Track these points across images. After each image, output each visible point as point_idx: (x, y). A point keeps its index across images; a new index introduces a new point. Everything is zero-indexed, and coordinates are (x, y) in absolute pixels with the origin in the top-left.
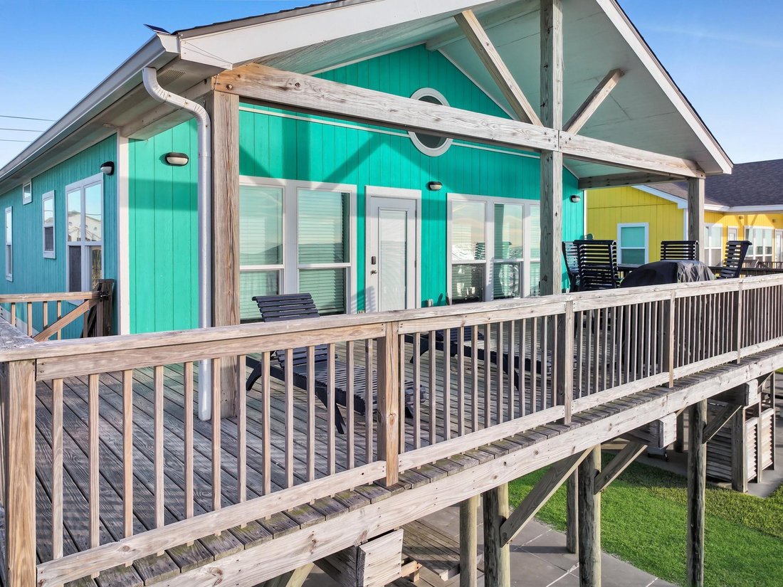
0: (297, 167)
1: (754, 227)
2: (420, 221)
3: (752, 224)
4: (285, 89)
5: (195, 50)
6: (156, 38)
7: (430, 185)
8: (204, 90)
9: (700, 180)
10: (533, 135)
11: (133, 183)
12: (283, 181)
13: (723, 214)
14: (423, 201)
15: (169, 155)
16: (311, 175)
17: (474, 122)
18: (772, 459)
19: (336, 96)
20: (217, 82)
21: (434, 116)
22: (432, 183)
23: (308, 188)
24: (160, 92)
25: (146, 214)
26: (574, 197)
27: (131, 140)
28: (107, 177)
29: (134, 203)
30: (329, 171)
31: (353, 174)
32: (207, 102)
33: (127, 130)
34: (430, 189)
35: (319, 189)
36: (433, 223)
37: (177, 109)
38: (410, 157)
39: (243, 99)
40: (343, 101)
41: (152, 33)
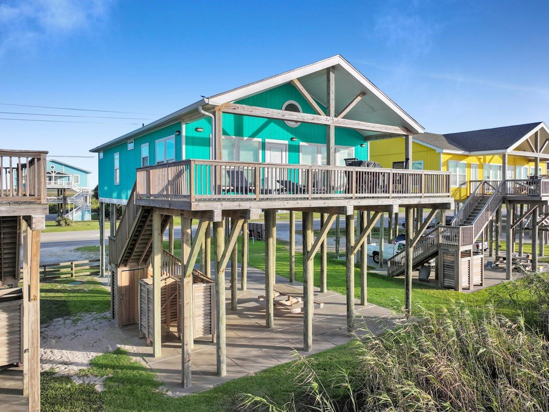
0: (239, 132)
1: (490, 164)
2: (287, 153)
3: (489, 162)
4: (235, 109)
5: (212, 102)
6: (203, 100)
7: (292, 139)
8: (213, 110)
9: (409, 136)
10: (322, 119)
11: (187, 137)
12: (234, 137)
13: (467, 156)
14: (289, 145)
15: (197, 128)
16: (244, 135)
17: (297, 116)
18: (482, 280)
19: (250, 110)
20: (217, 109)
21: (282, 114)
22: (293, 138)
23: (243, 139)
24: (203, 112)
25: (190, 147)
26: (362, 145)
27: (186, 124)
28: (177, 136)
29: (187, 144)
30: (251, 133)
31: (260, 134)
32: (214, 114)
33: (186, 120)
34: (292, 140)
35: (247, 140)
36: (293, 154)
37: (204, 115)
38: (283, 128)
39: (223, 112)
40: (252, 111)
41: (202, 98)
